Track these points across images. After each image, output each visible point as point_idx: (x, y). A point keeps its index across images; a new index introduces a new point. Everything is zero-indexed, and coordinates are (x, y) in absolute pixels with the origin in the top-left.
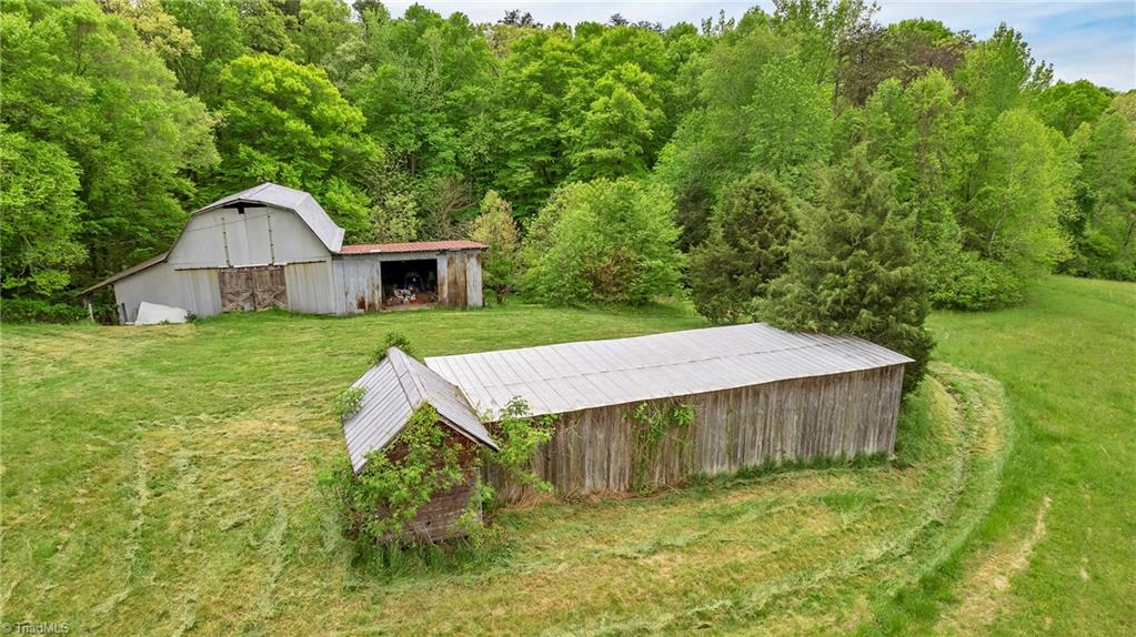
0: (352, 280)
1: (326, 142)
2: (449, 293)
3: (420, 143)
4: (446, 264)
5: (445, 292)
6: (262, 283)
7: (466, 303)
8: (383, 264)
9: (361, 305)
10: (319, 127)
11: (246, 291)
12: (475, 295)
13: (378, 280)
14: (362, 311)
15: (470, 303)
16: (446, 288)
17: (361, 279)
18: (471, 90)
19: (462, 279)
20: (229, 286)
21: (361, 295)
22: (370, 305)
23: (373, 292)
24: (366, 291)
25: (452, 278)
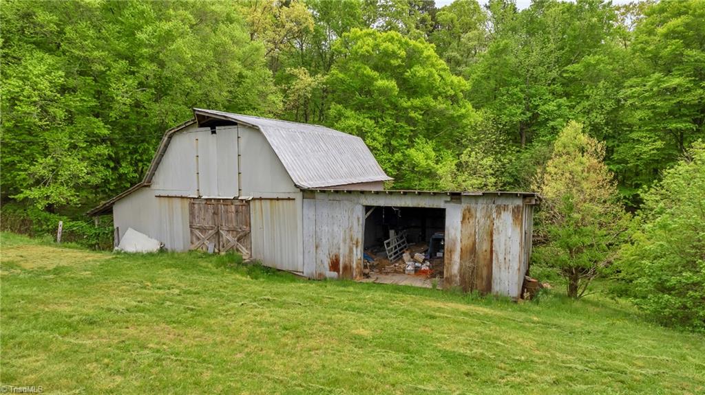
0: (325, 228)
1: (417, 102)
2: (461, 265)
3: (529, 114)
4: (459, 219)
5: (455, 264)
6: (227, 220)
7: (489, 287)
8: (367, 208)
9: (334, 266)
10: (410, 88)
11: (212, 228)
12: (507, 278)
13: (358, 233)
14: (335, 274)
15: (496, 288)
16: (456, 257)
17: (336, 229)
18: (591, 59)
19: (486, 246)
20: (197, 220)
21: (335, 251)
22: (345, 268)
23: (351, 251)
24: (342, 245)
25: (468, 242)
